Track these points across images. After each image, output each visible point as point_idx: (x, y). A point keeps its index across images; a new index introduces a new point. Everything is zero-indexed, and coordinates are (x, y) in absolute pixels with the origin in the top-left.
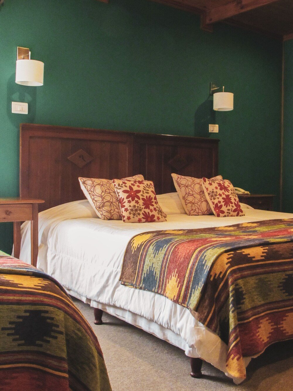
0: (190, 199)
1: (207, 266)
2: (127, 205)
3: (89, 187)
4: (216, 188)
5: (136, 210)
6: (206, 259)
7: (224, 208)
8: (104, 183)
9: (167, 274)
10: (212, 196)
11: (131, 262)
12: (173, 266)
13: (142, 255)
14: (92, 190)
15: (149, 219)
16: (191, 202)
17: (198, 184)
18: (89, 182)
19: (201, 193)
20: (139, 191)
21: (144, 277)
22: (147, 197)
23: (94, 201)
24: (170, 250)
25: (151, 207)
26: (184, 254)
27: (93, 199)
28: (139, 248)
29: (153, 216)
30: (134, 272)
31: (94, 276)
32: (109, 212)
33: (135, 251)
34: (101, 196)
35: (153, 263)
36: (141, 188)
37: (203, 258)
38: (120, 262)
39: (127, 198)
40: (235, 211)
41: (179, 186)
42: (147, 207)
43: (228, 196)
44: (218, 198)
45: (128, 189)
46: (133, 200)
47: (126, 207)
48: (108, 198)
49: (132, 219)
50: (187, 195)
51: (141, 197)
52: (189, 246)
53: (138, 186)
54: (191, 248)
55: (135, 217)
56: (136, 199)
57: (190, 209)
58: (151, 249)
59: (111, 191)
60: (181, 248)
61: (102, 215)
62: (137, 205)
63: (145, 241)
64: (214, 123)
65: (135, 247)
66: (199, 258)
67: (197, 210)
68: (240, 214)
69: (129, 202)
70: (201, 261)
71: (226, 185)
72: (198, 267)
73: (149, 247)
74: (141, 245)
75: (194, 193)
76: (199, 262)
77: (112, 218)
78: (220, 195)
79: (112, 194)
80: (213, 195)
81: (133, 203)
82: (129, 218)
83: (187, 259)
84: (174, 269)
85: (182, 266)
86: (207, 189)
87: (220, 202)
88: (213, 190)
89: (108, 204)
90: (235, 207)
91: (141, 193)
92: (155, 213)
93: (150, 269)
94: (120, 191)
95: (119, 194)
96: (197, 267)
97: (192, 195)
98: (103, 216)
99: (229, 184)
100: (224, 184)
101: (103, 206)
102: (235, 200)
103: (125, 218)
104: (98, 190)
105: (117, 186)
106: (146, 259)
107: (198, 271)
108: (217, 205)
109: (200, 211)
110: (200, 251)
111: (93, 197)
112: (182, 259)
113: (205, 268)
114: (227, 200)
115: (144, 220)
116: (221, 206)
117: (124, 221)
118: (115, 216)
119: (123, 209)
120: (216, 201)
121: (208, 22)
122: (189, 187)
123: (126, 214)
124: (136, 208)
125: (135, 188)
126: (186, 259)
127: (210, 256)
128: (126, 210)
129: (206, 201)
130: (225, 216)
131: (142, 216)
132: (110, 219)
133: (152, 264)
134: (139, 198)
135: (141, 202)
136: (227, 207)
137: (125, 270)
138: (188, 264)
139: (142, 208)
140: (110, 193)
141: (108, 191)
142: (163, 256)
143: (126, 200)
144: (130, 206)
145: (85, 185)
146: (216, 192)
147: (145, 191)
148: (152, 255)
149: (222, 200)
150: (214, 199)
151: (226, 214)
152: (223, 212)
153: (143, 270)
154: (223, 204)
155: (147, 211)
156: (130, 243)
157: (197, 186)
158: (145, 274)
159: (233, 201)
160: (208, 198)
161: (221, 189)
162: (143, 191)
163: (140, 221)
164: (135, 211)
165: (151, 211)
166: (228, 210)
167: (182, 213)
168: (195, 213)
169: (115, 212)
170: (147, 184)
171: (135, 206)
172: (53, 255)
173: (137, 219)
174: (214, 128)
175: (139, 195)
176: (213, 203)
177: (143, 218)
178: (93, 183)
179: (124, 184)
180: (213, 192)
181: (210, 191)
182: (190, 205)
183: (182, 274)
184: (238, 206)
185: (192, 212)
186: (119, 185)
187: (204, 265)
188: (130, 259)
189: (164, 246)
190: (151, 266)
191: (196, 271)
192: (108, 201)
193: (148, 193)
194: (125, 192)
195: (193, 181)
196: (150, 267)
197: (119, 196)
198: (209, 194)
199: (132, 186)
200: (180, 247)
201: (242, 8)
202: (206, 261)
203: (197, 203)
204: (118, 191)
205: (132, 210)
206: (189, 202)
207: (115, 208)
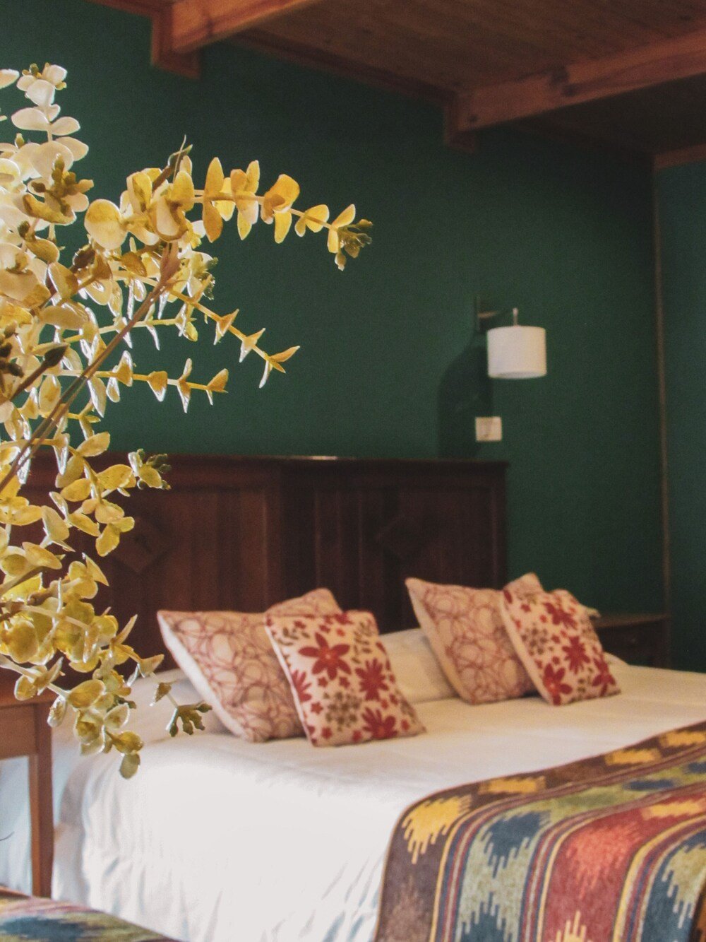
0: (470, 653)
1: (682, 903)
2: (316, 692)
3: (193, 642)
4: (543, 619)
5: (345, 707)
6: (675, 881)
7: (570, 679)
8: (236, 626)
9: (545, 928)
10: (533, 644)
11: (410, 889)
12: (565, 902)
13: (449, 868)
14: (203, 648)
15: (382, 731)
16: (472, 665)
17: (487, 606)
18: (191, 624)
19: (498, 635)
20: (343, 649)
21: (463, 932)
22: (367, 663)
23: (215, 685)
24: (548, 854)
25: (383, 695)
26: (598, 868)
27: (211, 679)
28: (435, 846)
29: (391, 720)
30: (425, 917)
31: (276, 929)
32: (265, 716)
33: (420, 857)
34: (235, 669)
35: (491, 894)
36: (349, 639)
37: (664, 878)
38: (367, 887)
39: (316, 670)
40: (596, 682)
41: (433, 616)
42: (372, 695)
43: (575, 640)
44: (551, 649)
45: (313, 643)
46: (333, 675)
47: (314, 700)
48: (254, 673)
49: (336, 736)
50: (457, 644)
51: (353, 666)
52: (609, 844)
53: (341, 633)
54: (615, 849)
55: (344, 727)
56: (341, 673)
57: (472, 684)
58: (479, 851)
59: (260, 651)
60: (584, 850)
61: (246, 726)
62: (344, 691)
63: (453, 826)
64: (488, 413)
65: (421, 844)
66: (652, 879)
67: (493, 687)
68: (611, 688)
69: (323, 683)
70: (660, 888)
71: (566, 610)
72: (654, 910)
73: (469, 844)
74: (442, 839)
75: (478, 635)
76: (653, 893)
77: (276, 734)
78: (556, 639)
79: (266, 659)
80: (535, 640)
81: (334, 687)
82: (327, 733)
83: (611, 881)
84: (571, 911)
85: (598, 903)
86: (518, 624)
87: (556, 660)
88: (534, 624)
89: (258, 691)
90: (596, 672)
91: (351, 654)
92: (394, 711)
93: (481, 909)
94: (292, 651)
95: (290, 660)
96: (649, 908)
97: (475, 642)
98: (250, 730)
99: (572, 605)
100: (560, 605)
101: (245, 699)
102: (594, 649)
103: (317, 734)
104: (222, 649)
105: (280, 634)
106: (467, 880)
107: (656, 919)
108: (549, 669)
109: (501, 690)
110: (651, 859)
111: (208, 671)
112: (594, 882)
113: (676, 909)
114: (576, 653)
115: (366, 735)
116: (561, 673)
117: (314, 742)
118: (283, 729)
119: (307, 706)
120: (546, 658)
121: (464, 125)
122: (463, 619)
123: (316, 721)
124: (345, 700)
125: (333, 640)
126: (608, 884)
127: (687, 872)
128: (317, 708)
129: (515, 658)
130: (573, 701)
131: (361, 723)
132: (272, 738)
133: (487, 896)
134: (346, 668)
135: (355, 680)
136: (576, 672)
137: (391, 911)
138: (618, 896)
139: (361, 700)
140: (257, 657)
141: (250, 650)
142: (524, 871)
143: (312, 679)
144: (326, 696)
145: (180, 634)
146: (545, 632)
147: (360, 647)
148: (487, 870)
149: (561, 655)
150: (541, 651)
151: (575, 694)
152: (567, 689)
153: (456, 913)
154: (565, 664)
155: (374, 705)
156: (399, 831)
157: (485, 616)
158: (464, 924)
159: (589, 652)
160: (521, 649)
161: (556, 621)
162: (355, 648)
163: (356, 739)
164: (341, 710)
165: (385, 705)
166: (581, 681)
167: (443, 697)
168: (487, 697)
169: (282, 717)
170: (362, 624)
171: (339, 696)
172: (109, 861)
173: (348, 732)
174: (490, 429)
175: (347, 658)
176: (539, 664)
177: (366, 729)
178: (203, 629)
179: (299, 630)
180: (535, 632)
181: (527, 630)
182: (469, 673)
183: (601, 927)
184: (602, 666)
185: (479, 692)
186: (286, 632)
187: (671, 901)
188: (404, 878)
189: (521, 840)
190: (486, 899)
191: (649, 918)
192: (258, 684)
193: (367, 651)
194: (306, 652)
195: (472, 600)
196: (482, 904)
197: (289, 665)
198: (524, 638)
199: (324, 634)
200: (579, 844)
201: (571, 91)
202: (676, 888)
203: (490, 666)
204: (286, 650)
205: (333, 707)
206: (466, 663)
207: (279, 702)
